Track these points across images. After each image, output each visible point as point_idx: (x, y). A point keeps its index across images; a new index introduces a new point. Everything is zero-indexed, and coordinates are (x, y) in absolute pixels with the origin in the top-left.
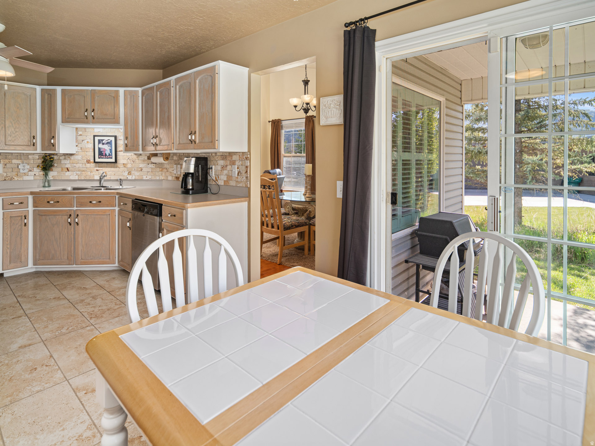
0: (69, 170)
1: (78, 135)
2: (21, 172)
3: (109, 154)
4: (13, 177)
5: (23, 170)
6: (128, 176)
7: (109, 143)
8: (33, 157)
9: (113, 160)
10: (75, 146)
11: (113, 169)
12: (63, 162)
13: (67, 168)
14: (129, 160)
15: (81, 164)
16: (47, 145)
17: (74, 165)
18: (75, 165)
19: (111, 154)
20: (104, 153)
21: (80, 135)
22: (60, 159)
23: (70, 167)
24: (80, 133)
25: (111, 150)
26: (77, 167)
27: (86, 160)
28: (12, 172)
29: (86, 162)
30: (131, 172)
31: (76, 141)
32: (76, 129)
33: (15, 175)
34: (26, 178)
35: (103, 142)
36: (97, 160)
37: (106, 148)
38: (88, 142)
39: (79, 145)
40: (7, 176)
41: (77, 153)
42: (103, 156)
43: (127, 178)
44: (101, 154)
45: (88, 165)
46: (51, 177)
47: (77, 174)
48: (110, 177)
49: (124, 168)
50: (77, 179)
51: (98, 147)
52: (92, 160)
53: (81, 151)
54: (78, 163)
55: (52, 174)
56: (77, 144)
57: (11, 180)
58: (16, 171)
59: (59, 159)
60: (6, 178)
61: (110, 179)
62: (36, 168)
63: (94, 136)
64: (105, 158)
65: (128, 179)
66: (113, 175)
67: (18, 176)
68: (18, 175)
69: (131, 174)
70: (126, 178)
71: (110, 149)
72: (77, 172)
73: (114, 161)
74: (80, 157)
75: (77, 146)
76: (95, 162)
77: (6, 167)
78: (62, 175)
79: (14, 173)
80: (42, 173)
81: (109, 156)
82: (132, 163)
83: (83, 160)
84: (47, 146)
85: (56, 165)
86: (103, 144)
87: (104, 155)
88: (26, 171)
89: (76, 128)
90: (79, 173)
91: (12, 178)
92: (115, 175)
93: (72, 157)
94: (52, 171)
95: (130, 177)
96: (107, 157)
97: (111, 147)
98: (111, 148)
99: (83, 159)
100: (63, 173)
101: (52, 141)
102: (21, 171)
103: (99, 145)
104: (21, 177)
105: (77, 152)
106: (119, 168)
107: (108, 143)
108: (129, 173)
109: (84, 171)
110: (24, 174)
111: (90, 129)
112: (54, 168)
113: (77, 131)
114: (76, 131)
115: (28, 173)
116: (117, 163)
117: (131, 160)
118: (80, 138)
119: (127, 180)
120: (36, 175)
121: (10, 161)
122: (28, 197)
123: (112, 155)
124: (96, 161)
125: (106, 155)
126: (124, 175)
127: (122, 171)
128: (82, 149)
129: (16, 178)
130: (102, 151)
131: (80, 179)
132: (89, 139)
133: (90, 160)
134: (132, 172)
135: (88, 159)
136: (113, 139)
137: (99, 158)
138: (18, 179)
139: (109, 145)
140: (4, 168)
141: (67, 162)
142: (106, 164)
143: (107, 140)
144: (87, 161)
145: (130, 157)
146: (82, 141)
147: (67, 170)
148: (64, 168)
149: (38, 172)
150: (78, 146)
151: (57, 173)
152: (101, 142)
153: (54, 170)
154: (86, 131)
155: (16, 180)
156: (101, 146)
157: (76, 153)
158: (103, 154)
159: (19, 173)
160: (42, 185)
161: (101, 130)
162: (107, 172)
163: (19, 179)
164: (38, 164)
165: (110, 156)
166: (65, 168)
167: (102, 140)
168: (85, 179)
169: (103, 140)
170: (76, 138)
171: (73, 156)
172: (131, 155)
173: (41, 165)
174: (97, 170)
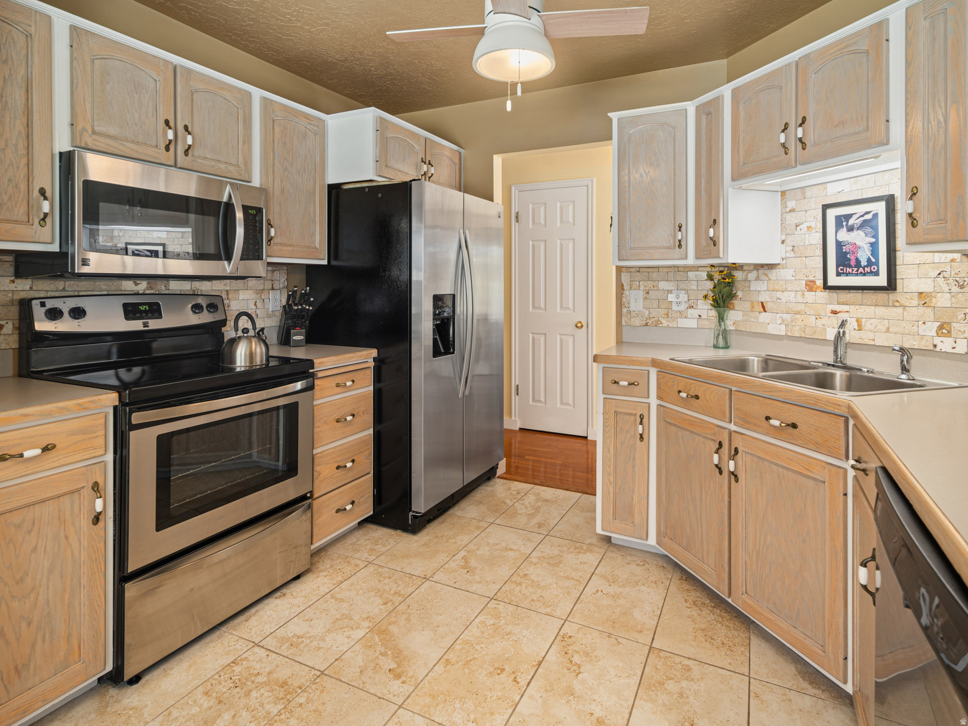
0: (766, 310)
1: (788, 210)
2: (673, 309)
3: (869, 260)
4: (660, 319)
5: (678, 303)
6: (937, 340)
7: (868, 224)
8: (696, 276)
9: (881, 280)
10: (780, 241)
11: (881, 311)
12: (754, 286)
13: (762, 303)
14: (941, 280)
15: (793, 294)
16: (705, 244)
17: (778, 296)
18: (779, 294)
19: (873, 260)
20: (852, 258)
21: (790, 211)
22: (749, 279)
23: (768, 300)
24: (791, 204)
25: (874, 246)
26: (784, 300)
27: (804, 282)
28: (659, 308)
29: (804, 289)
30: (949, 323)
31: (782, 230)
32: (782, 196)
33: (664, 316)
34: (683, 323)
35: (851, 222)
36: (833, 280)
37: (860, 239)
38: (809, 228)
39: (789, 241)
40: (651, 316)
41: (784, 261)
42: (850, 266)
43: (935, 346)
44: (845, 261)
45: (810, 296)
46: (732, 323)
47: (783, 321)
48: (871, 336)
49: (922, 309)
50: (784, 333)
51: (837, 240)
52: (820, 283)
53: (792, 255)
54: (786, 290)
55: (733, 317)
56: (783, 237)
57: (656, 326)
58: (664, 306)
59: (746, 280)
60: (648, 321)
61: (873, 343)
62: (702, 301)
63: (825, 207)
64: (857, 275)
65: (938, 349)
66: (884, 330)
67: (668, 317)
68: (670, 314)
69: (949, 332)
70: (931, 348)
71: (872, 244)
72: (785, 316)
73: (885, 284)
74: (791, 271)
75: (783, 242)
76: (826, 287)
77: (648, 297)
78: (752, 320)
79: (662, 312)
80: (713, 313)
81: (867, 266)
82: (955, 289)
83: (798, 282)
84: (704, 247)
85: (740, 294)
86: (851, 229)
87: (853, 263)
88: (683, 307)
89: (782, 192)
90: (787, 317)
91: (658, 320)
92: (888, 330)
93: (773, 274)
94: (733, 309)
95: (945, 345)
96: (861, 270)
97: (876, 236)
98: (873, 240)
99: (798, 277)
100: (752, 314)
101: (711, 232)
102: (675, 307)
103: (838, 234)
104: (674, 321)
105: (783, 259)
106: (904, 307)
107: (865, 224)
108: (944, 329)
109: (799, 313)
110: (678, 314)
111: (816, 188)
112: (735, 302)
113: (784, 201)
114: (781, 201)
115: (687, 312)
116: (895, 289)
117: (951, 281)
118: (791, 219)
119: (933, 351)
120: (703, 317)
121: (654, 284)
122: (649, 371)
123: (877, 264)
124: (830, 283)
125: (858, 263)
126: (921, 333)
127: (915, 318)
128: (796, 249)
129: (665, 323)
130: (846, 253)
131: (789, 334)
132: (812, 219)
133: (814, 282)
134: (954, 325)
135: (811, 278)
136: (880, 208)
137: (838, 274)
138: (668, 324)
139: (869, 230)
140: (646, 298)
141: (761, 286)
142: (858, 295)
143: (862, 216)
144: (806, 285)
145: (948, 268)
146: (797, 226)
147: (762, 310)
148: (756, 303)
149: (706, 310)
150: (787, 241)
151: (743, 315)
152: (844, 223)
153: (736, 308)
154: (805, 198)
155: (665, 327)
156: (843, 236)
157: (782, 262)
158: (850, 260)
159: (670, 311)
160: (712, 342)
161: (846, 186)
162: (864, 320)
163: (671, 325)
164: (705, 293)
165: (871, 268)
166: (758, 302)
167: (848, 217)
168: (803, 336)
169: (850, 216)
170: (782, 220)
171: (774, 271)
172: (952, 260)
173: (711, 294)
174: (834, 312)
